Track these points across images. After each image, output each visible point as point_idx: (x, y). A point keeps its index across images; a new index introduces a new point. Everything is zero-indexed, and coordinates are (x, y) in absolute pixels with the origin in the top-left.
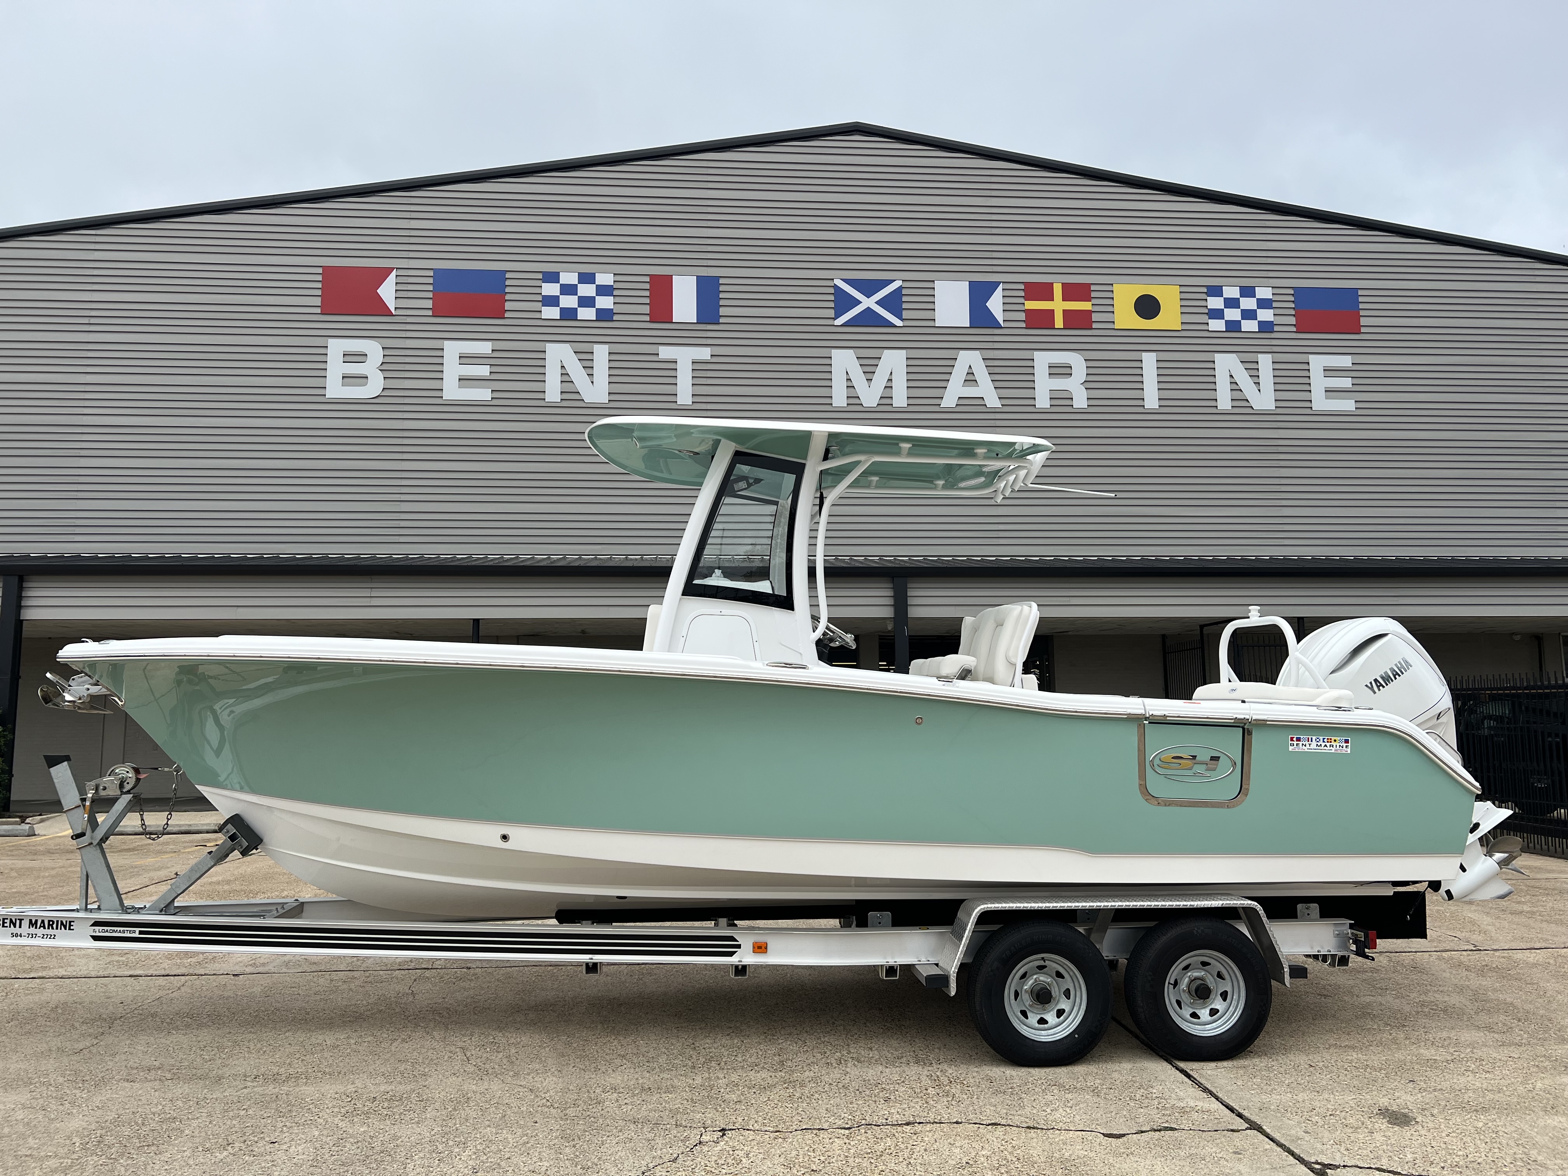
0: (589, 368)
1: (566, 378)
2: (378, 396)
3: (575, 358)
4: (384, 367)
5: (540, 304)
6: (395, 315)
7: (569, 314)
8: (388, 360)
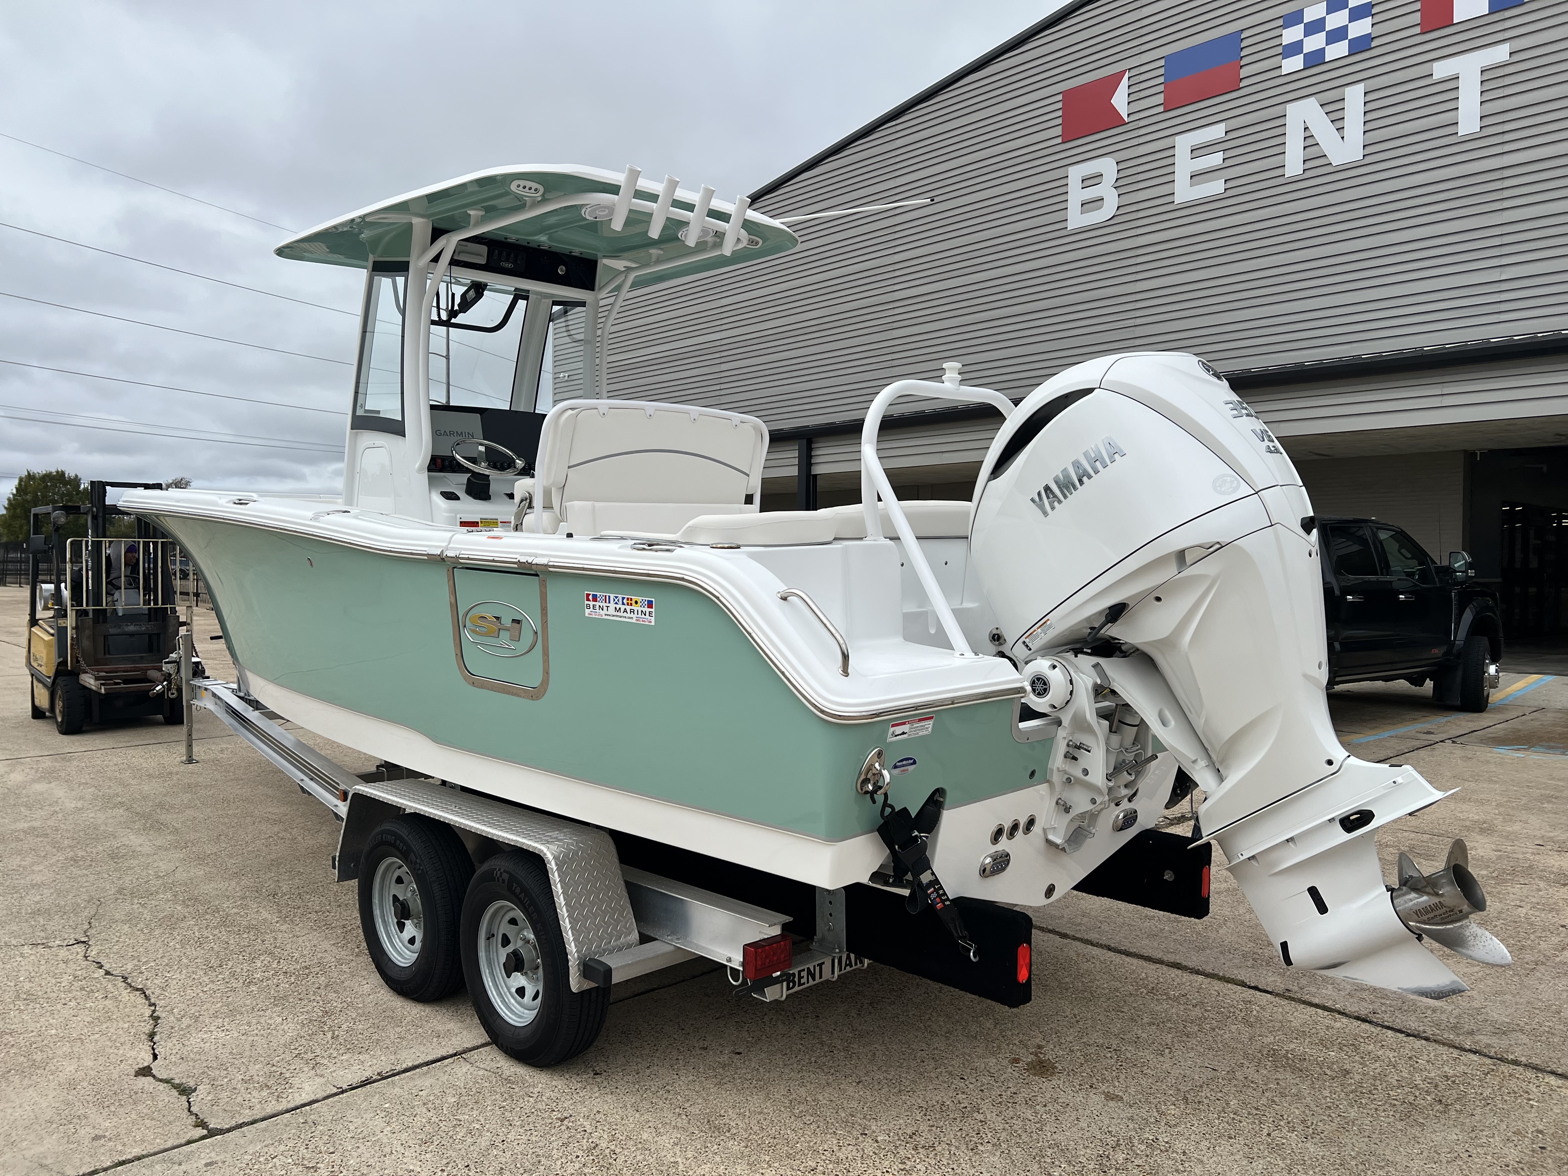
0: (1338, 121)
1: (1310, 142)
2: (1113, 217)
3: (1321, 112)
4: (1120, 183)
5: (1281, 57)
6: (1128, 123)
7: (1315, 59)
8: (1122, 174)
